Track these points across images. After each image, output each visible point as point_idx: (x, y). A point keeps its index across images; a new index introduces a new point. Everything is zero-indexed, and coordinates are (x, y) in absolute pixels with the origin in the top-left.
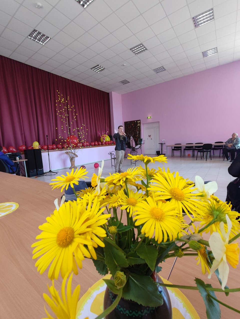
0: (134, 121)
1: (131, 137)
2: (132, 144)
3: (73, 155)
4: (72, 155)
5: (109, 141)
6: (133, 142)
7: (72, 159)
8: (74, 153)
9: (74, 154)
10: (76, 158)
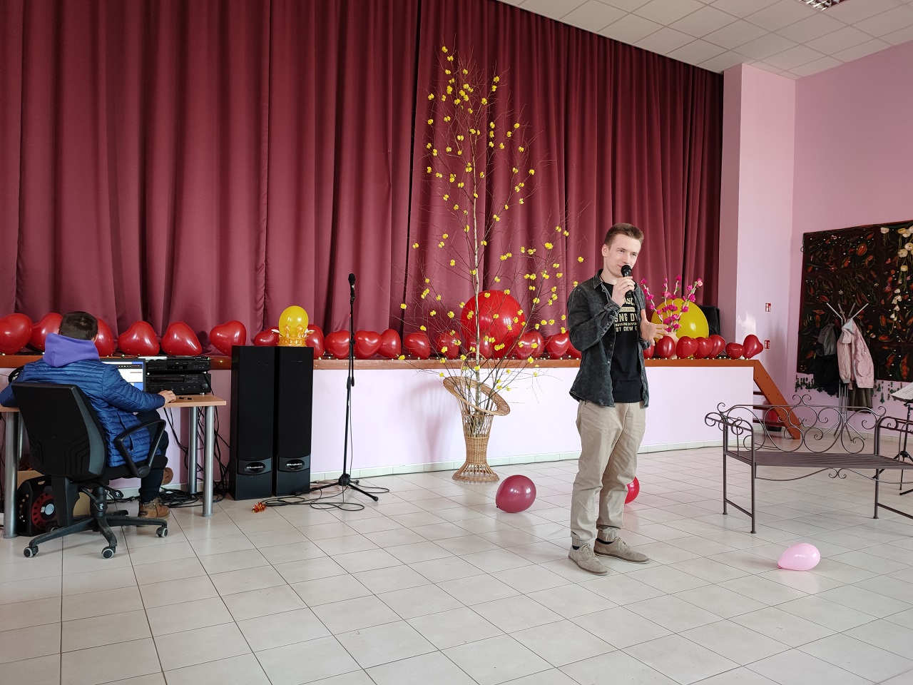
0: (876, 228)
1: (850, 326)
2: (853, 367)
3: (483, 397)
4: (478, 397)
5: (700, 339)
6: (860, 358)
7: (474, 424)
8: (492, 390)
9: (492, 395)
10: (497, 419)
